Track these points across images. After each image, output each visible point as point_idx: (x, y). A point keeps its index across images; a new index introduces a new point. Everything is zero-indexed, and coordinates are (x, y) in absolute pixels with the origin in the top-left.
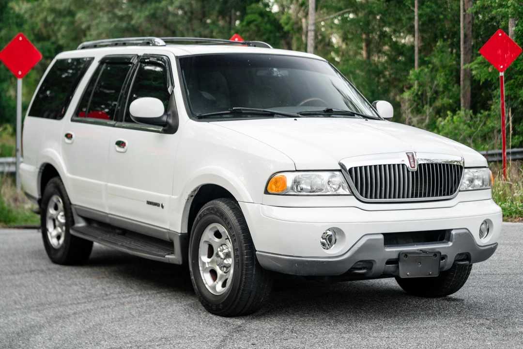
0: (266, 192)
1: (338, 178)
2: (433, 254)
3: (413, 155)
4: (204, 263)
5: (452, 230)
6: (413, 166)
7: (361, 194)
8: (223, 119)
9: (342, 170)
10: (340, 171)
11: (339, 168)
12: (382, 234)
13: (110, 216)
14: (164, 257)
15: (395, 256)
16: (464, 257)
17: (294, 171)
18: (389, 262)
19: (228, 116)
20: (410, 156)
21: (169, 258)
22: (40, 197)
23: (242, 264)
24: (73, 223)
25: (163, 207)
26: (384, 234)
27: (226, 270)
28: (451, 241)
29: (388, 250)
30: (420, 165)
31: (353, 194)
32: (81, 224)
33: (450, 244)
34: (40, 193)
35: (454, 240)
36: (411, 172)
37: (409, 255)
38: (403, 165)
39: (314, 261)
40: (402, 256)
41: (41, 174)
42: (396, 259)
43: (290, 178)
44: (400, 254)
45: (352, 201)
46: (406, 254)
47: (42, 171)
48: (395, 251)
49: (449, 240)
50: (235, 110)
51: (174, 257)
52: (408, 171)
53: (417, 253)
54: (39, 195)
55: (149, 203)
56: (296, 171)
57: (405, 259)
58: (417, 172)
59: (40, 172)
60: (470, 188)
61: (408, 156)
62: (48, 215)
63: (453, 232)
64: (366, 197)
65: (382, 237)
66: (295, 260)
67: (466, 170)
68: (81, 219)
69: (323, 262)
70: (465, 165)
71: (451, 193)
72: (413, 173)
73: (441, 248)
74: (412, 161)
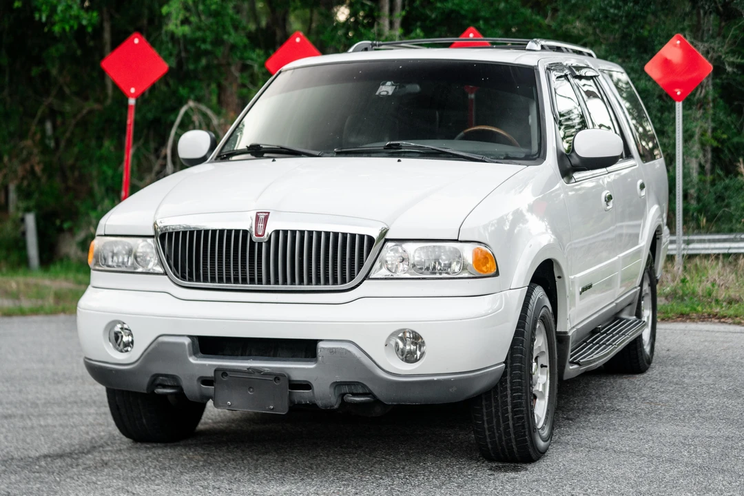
2: (274, 377)
3: (266, 218)
6: (260, 233)
7: (176, 273)
9: (155, 236)
10: (152, 237)
11: (152, 233)
12: (190, 337)
15: (210, 374)
17: (102, 236)
18: (206, 381)
20: (262, 216)
28: (316, 361)
30: (277, 232)
31: (165, 272)
33: (313, 365)
35: (320, 358)
36: (257, 244)
37: (230, 374)
38: (245, 232)
40: (220, 375)
42: (212, 377)
44: (217, 370)
45: (165, 283)
46: (223, 372)
48: (210, 365)
52: (252, 243)
53: (245, 372)
56: (105, 235)
57: (225, 379)
61: (257, 218)
63: (321, 345)
64: (183, 278)
65: (187, 341)
67: (389, 244)
70: (388, 236)
71: (344, 281)
72: (260, 244)
73: (298, 368)
74: (261, 225)
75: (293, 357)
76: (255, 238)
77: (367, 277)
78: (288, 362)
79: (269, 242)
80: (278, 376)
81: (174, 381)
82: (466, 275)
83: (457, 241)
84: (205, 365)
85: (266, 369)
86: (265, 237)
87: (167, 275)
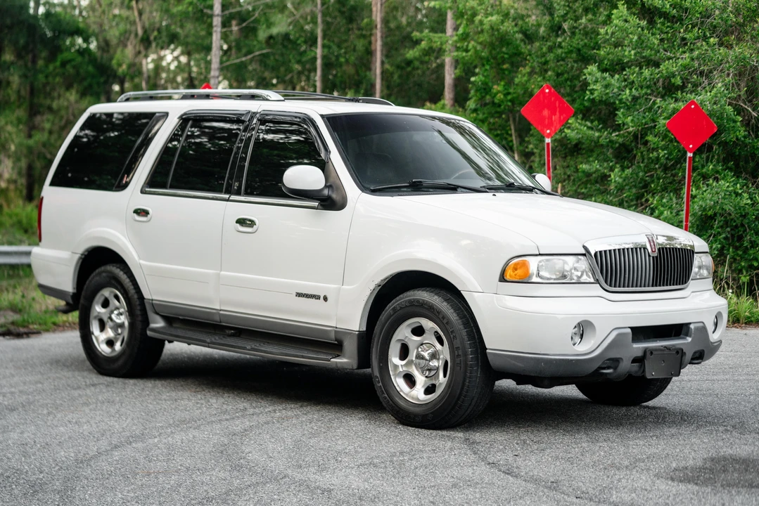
0: (503, 279)
1: (583, 264)
2: (676, 351)
3: (653, 238)
4: (396, 367)
5: (690, 323)
6: (653, 250)
7: (606, 282)
8: (402, 193)
9: (587, 254)
10: (584, 255)
11: (583, 251)
12: (630, 327)
13: (221, 312)
14: (329, 361)
15: (640, 354)
16: (697, 355)
17: (537, 255)
18: (635, 360)
19: (405, 189)
21: (336, 362)
22: (75, 291)
23: (466, 365)
24: (146, 322)
25: (325, 299)
26: (632, 328)
27: (429, 374)
28: (690, 337)
29: (635, 346)
30: (659, 249)
31: (597, 281)
32: (158, 323)
33: (689, 339)
34: (75, 286)
35: (693, 335)
37: (655, 352)
38: (644, 248)
39: (563, 360)
40: (648, 353)
41: (81, 260)
42: (641, 356)
43: (533, 263)
44: (645, 351)
45: (597, 290)
46: (652, 351)
47: (83, 257)
48: (642, 347)
49: (687, 334)
50: (415, 182)
51: (345, 360)
52: (649, 256)
53: (661, 350)
54: (74, 288)
55: (299, 295)
56: (540, 255)
57: (650, 356)
58: (657, 257)
59: (80, 258)
60: (698, 277)
61: (648, 238)
62: (93, 314)
63: (692, 326)
64: (610, 286)
65: (629, 330)
66: (542, 359)
67: (696, 255)
68: (158, 318)
69: (572, 360)
72: (653, 257)
73: (681, 344)
74: (652, 244)
77: (691, 279)
78: (675, 340)
80: (678, 350)
81: (617, 362)
84: (639, 347)
87: (599, 283)
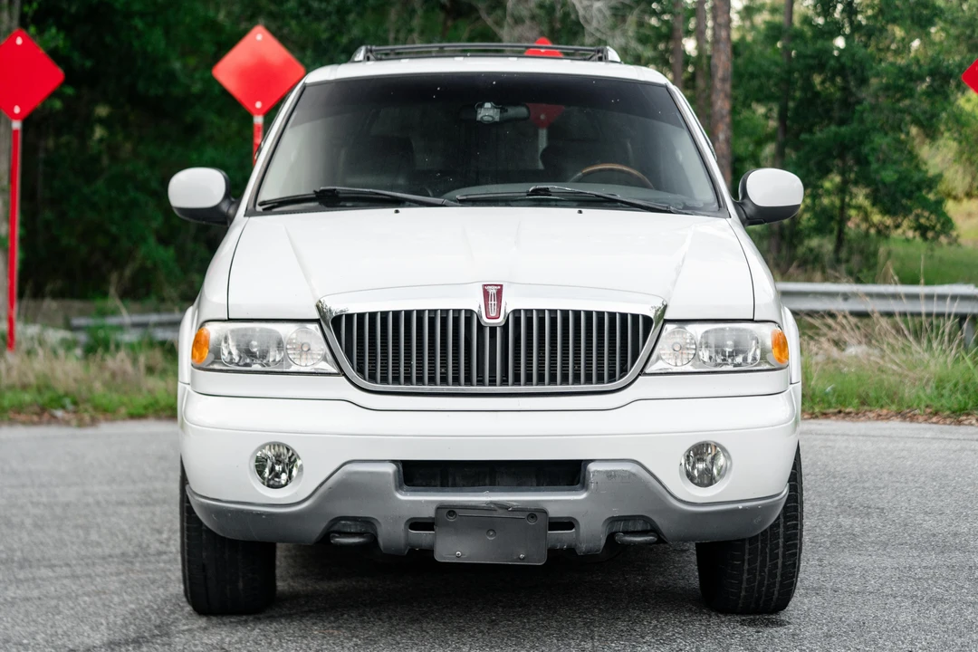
1: (314, 337)
2: (528, 513)
3: (499, 293)
5: (591, 461)
6: (493, 315)
7: (360, 371)
9: (321, 320)
10: (317, 321)
11: (316, 315)
12: (395, 462)
15: (429, 513)
17: (223, 321)
18: (416, 524)
20: (493, 291)
28: (586, 489)
29: (405, 497)
30: (516, 312)
31: (342, 373)
33: (582, 496)
35: (593, 486)
36: (488, 329)
37: (460, 513)
38: (469, 313)
39: (242, 512)
40: (444, 514)
42: (430, 518)
44: (441, 507)
45: (341, 387)
46: (451, 510)
48: (427, 501)
49: (580, 485)
50: (323, 191)
52: (481, 327)
56: (229, 320)
57: (451, 519)
61: (486, 293)
63: (592, 467)
64: (372, 378)
65: (390, 467)
69: (260, 514)
70: (667, 316)
71: (612, 378)
72: (493, 329)
73: (556, 501)
74: (493, 303)
75: (519, 485)
76: (485, 320)
77: (642, 373)
78: (541, 493)
79: (505, 327)
80: (535, 513)
81: (367, 526)
82: (767, 367)
83: (752, 321)
84: (420, 501)
85: (515, 504)
86: (501, 320)
87: (345, 375)
